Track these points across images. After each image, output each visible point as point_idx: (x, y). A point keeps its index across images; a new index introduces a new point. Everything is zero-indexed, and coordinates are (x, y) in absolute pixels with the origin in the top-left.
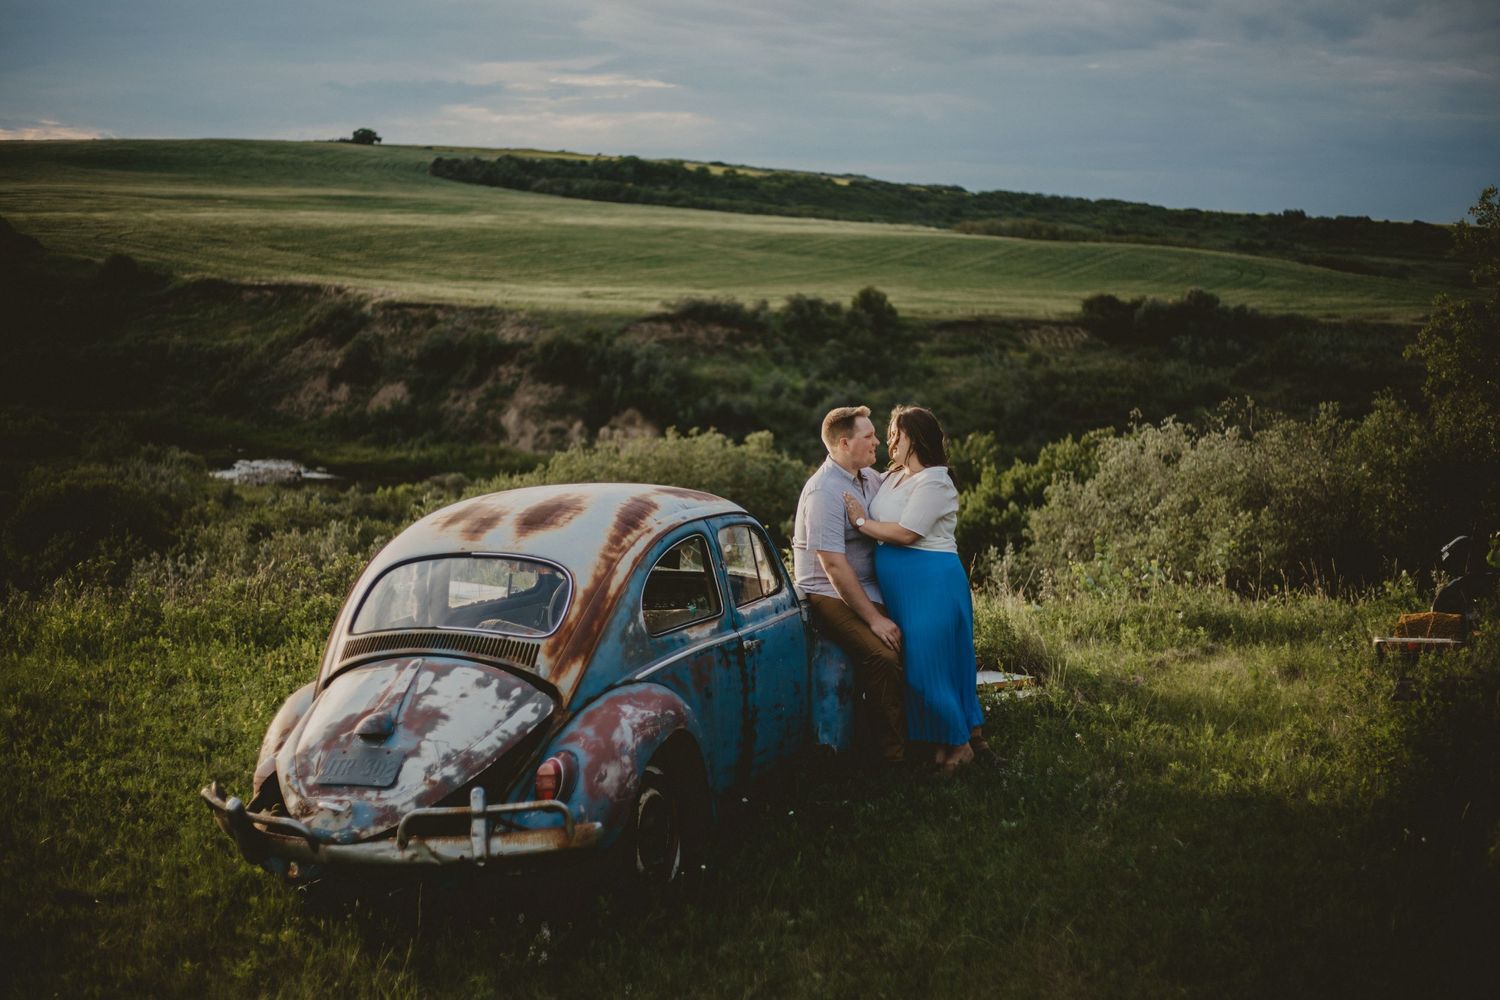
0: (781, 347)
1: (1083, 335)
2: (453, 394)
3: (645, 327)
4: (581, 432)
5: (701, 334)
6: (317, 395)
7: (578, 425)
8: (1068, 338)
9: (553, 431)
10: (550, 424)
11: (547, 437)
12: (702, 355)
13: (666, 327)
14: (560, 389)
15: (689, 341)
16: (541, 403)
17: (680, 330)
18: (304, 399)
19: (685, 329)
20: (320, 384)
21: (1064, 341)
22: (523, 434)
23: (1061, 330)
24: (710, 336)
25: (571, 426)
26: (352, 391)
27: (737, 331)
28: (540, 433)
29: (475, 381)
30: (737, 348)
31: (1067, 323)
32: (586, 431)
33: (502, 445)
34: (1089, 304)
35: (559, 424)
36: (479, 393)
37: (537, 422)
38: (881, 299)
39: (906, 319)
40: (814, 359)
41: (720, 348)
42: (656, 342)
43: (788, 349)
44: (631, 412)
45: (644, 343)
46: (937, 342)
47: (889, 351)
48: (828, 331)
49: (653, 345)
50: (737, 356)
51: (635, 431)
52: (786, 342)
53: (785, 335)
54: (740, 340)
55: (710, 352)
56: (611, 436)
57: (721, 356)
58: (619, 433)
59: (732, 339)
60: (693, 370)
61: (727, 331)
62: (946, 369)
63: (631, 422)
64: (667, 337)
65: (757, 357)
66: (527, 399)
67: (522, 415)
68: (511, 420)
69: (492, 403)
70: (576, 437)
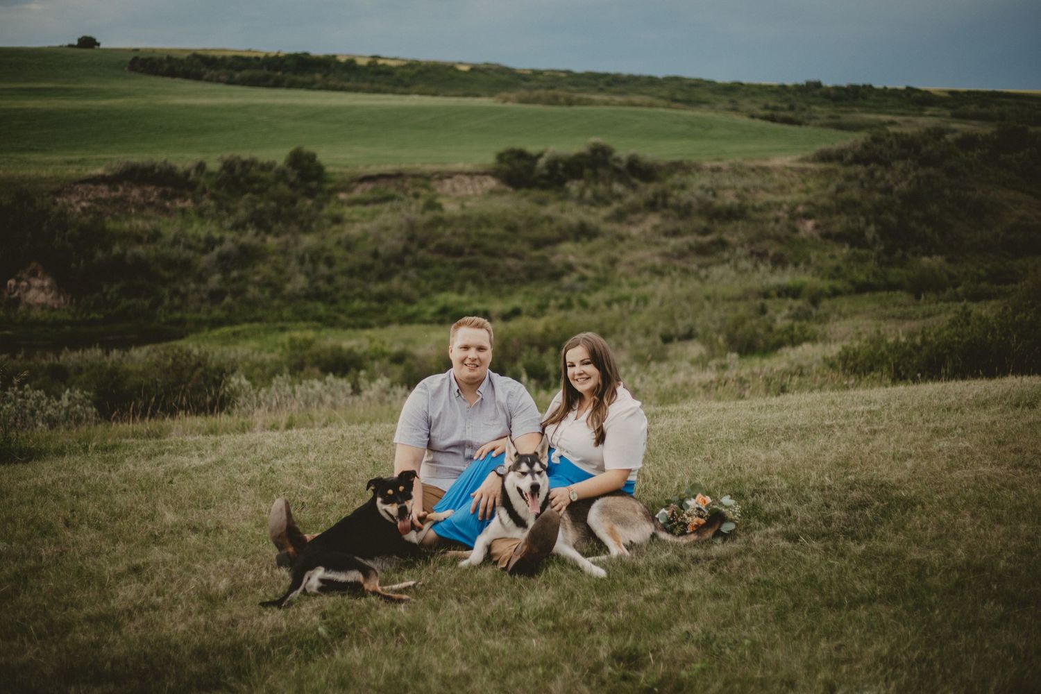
0: (208, 202)
1: (491, 183)
3: (80, 188)
5: (136, 193)
8: (478, 186)
12: (133, 211)
13: (104, 188)
15: (122, 199)
17: (117, 190)
19: (121, 189)
21: (474, 189)
23: (472, 179)
24: (143, 194)
27: (169, 189)
30: (168, 204)
31: (477, 174)
34: (500, 157)
38: (312, 158)
39: (334, 173)
40: (231, 212)
41: (151, 204)
42: (90, 201)
43: (212, 203)
44: (34, 265)
45: (78, 202)
46: (358, 193)
47: (309, 202)
48: (256, 186)
49: (84, 204)
50: (166, 211)
51: (37, 282)
52: (213, 197)
53: (213, 191)
54: (172, 197)
55: (141, 208)
56: (17, 287)
57: (149, 212)
58: (24, 284)
59: (164, 196)
60: (111, 225)
61: (160, 190)
62: (355, 216)
63: (34, 274)
64: (103, 195)
65: (183, 211)
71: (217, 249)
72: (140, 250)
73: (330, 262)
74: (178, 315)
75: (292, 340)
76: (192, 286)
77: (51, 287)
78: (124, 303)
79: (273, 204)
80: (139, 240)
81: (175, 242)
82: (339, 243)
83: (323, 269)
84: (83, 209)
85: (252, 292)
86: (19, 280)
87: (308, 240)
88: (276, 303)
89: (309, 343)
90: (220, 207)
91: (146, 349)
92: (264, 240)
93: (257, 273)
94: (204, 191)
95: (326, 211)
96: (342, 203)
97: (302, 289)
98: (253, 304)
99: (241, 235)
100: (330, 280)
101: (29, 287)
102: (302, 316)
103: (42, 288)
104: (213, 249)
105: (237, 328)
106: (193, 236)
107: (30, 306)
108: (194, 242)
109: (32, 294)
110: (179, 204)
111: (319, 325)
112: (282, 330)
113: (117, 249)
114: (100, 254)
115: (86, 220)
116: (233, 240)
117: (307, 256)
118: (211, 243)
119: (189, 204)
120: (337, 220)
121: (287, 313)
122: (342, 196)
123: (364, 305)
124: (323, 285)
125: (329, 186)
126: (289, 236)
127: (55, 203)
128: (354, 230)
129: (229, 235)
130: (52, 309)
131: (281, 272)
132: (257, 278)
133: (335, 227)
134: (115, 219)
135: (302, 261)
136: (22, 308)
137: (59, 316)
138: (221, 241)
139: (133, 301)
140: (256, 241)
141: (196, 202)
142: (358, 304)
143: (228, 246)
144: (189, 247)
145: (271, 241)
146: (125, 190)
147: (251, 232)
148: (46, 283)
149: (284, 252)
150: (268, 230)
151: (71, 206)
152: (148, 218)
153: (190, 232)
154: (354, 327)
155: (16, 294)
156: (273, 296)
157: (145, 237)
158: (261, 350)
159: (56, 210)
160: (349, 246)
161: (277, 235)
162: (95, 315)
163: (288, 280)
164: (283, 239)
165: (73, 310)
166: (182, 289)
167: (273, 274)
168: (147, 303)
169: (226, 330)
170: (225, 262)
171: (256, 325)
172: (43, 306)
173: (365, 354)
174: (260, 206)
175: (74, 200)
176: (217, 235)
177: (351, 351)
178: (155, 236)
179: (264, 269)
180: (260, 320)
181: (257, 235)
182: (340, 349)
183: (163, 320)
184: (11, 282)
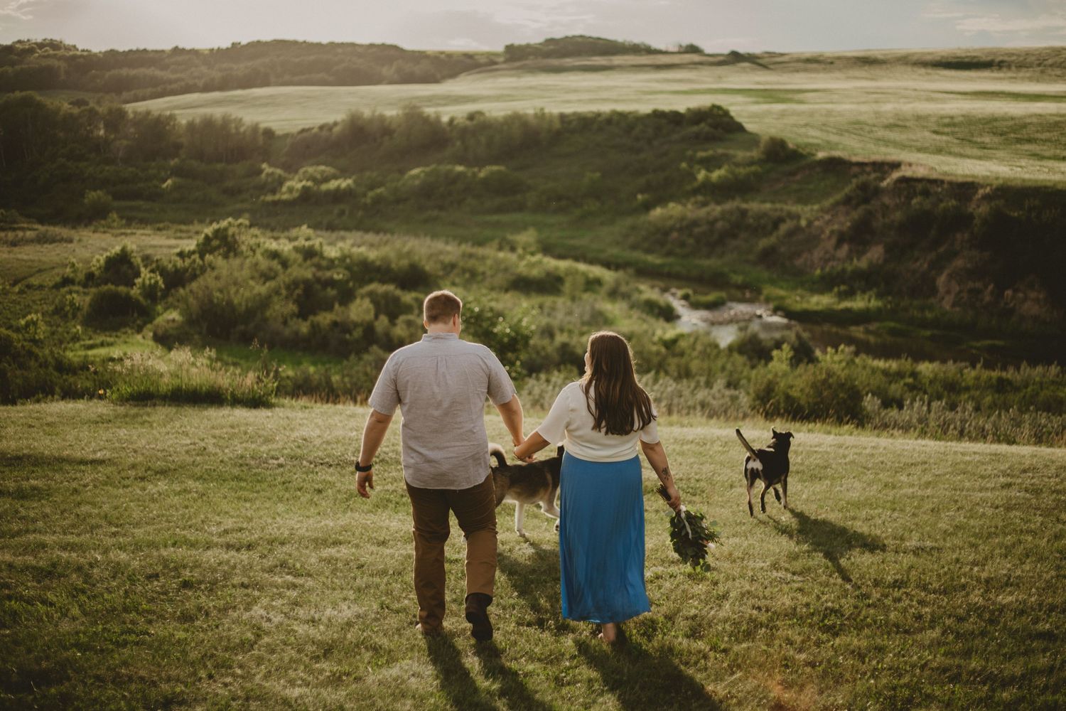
2: (916, 256)
4: (992, 293)
7: (991, 287)
9: (970, 291)
10: (970, 285)
11: (965, 295)
14: (987, 255)
16: (969, 266)
22: (948, 292)
25: (986, 287)
26: (850, 252)
28: (960, 292)
32: (995, 292)
33: (932, 300)
35: (978, 285)
37: (960, 282)
44: (1032, 277)
51: (1033, 295)
56: (1013, 298)
58: (1021, 295)
63: (1031, 286)
66: (959, 263)
67: (950, 276)
68: (941, 280)
69: (937, 266)
70: (987, 298)
77: (1046, 301)
86: (1016, 291)
101: (1025, 299)
103: (1037, 300)
107: (1022, 318)
109: (1027, 306)
130: (1045, 323)
136: (1014, 318)
137: (1049, 330)
148: (1041, 296)
155: (1012, 305)
165: (1063, 325)
172: (1035, 319)
184: (1009, 293)
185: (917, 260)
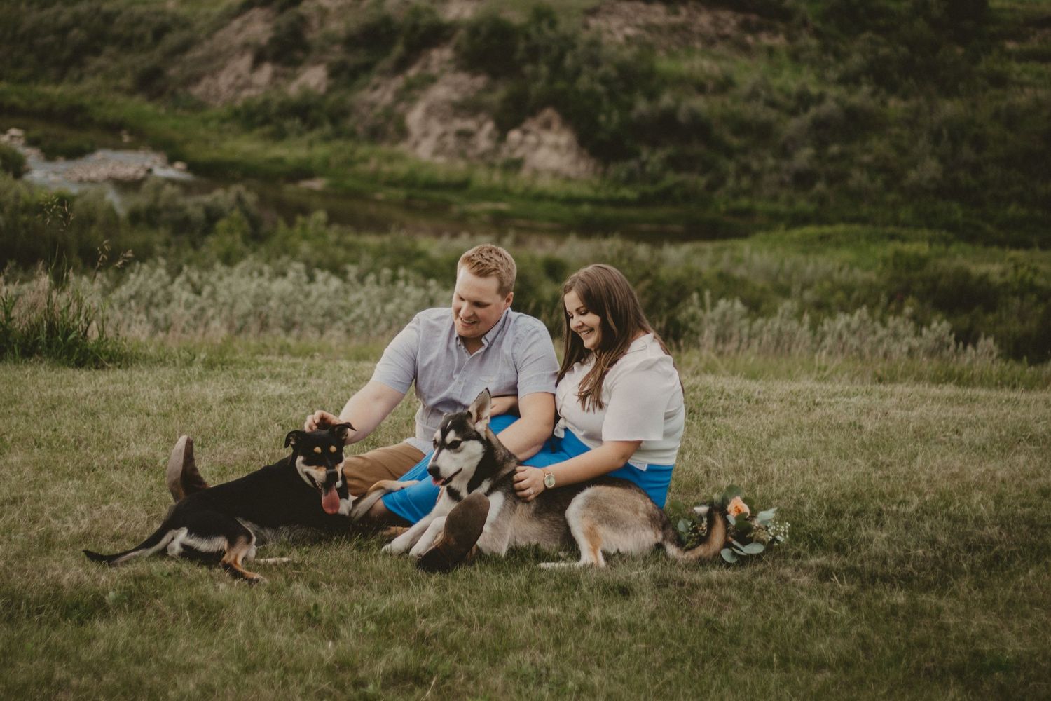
2: (375, 79)
3: (626, 7)
4: (490, 136)
5: (704, 19)
6: (238, 77)
7: (489, 127)
9: (459, 133)
10: (459, 124)
11: (450, 139)
12: (698, 45)
13: (658, 8)
14: (480, 81)
15: (685, 28)
16: (456, 97)
17: (677, 13)
18: (225, 80)
19: (684, 12)
20: (245, 62)
22: (426, 134)
24: (716, 22)
25: (481, 126)
26: (275, 75)
27: (753, 18)
28: (444, 134)
29: (402, 66)
30: (749, 39)
32: (497, 134)
33: (403, 147)
35: (470, 124)
36: (398, 82)
37: (443, 120)
39: (1001, 10)
40: (840, 56)
41: (725, 38)
42: (638, 26)
43: (813, 42)
44: (549, 113)
45: (620, 28)
46: (1034, 44)
47: (960, 51)
48: (882, 22)
49: (630, 31)
50: (745, 49)
51: (549, 138)
52: (817, 34)
53: (818, 24)
54: (754, 30)
55: (709, 42)
56: (521, 143)
57: (720, 48)
58: (531, 139)
59: (745, 27)
60: (664, 64)
61: (741, 17)
62: (1026, 78)
63: (547, 126)
64: (656, 20)
65: (771, 51)
66: (441, 92)
67: (429, 112)
68: (415, 117)
69: (408, 94)
70: (483, 141)
71: (813, 111)
72: (699, 103)
73: (979, 143)
74: (744, 202)
75: (898, 254)
76: (771, 162)
77: (569, 148)
78: (671, 178)
79: (903, 50)
80: (701, 88)
81: (753, 95)
82: (996, 115)
83: (967, 153)
84: (628, 38)
85: (858, 178)
86: (525, 132)
87: (950, 108)
88: (891, 197)
89: (922, 262)
90: (825, 49)
91: (686, 248)
92: (884, 103)
93: (869, 151)
94: (805, 23)
95: (982, 67)
96: (1009, 55)
97: (933, 180)
98: (857, 196)
99: (850, 92)
100: (976, 169)
101: (539, 145)
102: (927, 220)
103: (556, 147)
104: (806, 110)
105: (827, 230)
106: (781, 90)
107: (536, 172)
108: (779, 98)
109: (542, 154)
110: (765, 40)
111: (951, 236)
112: (892, 237)
113: (666, 100)
114: (642, 106)
115: (628, 54)
116: (837, 100)
117: (945, 132)
118: (804, 101)
119: (779, 41)
120: (999, 81)
121: (905, 214)
122: (1011, 46)
123: (1023, 212)
124: (964, 177)
125: (993, 29)
126: (922, 100)
127: (586, 27)
128: (1023, 99)
129: (833, 92)
130: (568, 179)
131: (903, 151)
132: (867, 158)
133: (993, 91)
134: (671, 55)
135: (936, 137)
136: (525, 174)
137: (577, 190)
138: (821, 99)
139: (682, 177)
140: (872, 104)
141: (791, 38)
142: (1012, 210)
143: (829, 107)
144: (772, 104)
145: (895, 106)
146: (690, 15)
147: (866, 89)
148: (563, 140)
149: (911, 122)
150: (893, 89)
151: (610, 32)
152: (717, 58)
153: (777, 82)
154: (1002, 244)
155: (519, 153)
156: (888, 187)
157: (710, 85)
158: (852, 266)
159: (586, 36)
160: (1011, 119)
161: (905, 97)
162: (628, 193)
163: (914, 165)
164: (913, 103)
165: (596, 182)
166: (755, 165)
167: (893, 154)
168: (702, 181)
169: (811, 230)
170: (822, 131)
171: (856, 227)
172: (555, 174)
173: (1006, 285)
174: (884, 51)
175: (615, 22)
176: (814, 90)
177: (984, 278)
178: (725, 85)
179: (879, 146)
180: (863, 221)
181: (874, 94)
182: (967, 275)
183: (723, 208)
184: (515, 135)
185: (376, 88)
